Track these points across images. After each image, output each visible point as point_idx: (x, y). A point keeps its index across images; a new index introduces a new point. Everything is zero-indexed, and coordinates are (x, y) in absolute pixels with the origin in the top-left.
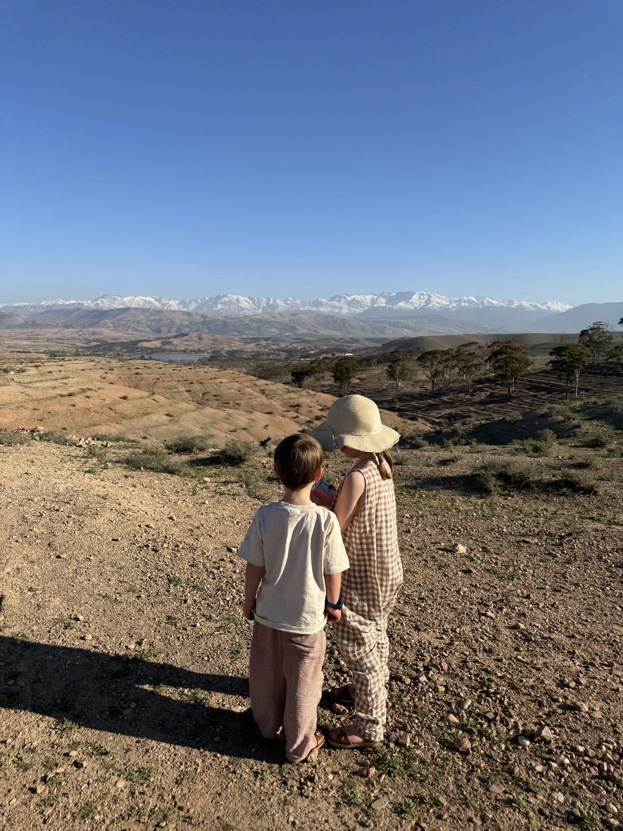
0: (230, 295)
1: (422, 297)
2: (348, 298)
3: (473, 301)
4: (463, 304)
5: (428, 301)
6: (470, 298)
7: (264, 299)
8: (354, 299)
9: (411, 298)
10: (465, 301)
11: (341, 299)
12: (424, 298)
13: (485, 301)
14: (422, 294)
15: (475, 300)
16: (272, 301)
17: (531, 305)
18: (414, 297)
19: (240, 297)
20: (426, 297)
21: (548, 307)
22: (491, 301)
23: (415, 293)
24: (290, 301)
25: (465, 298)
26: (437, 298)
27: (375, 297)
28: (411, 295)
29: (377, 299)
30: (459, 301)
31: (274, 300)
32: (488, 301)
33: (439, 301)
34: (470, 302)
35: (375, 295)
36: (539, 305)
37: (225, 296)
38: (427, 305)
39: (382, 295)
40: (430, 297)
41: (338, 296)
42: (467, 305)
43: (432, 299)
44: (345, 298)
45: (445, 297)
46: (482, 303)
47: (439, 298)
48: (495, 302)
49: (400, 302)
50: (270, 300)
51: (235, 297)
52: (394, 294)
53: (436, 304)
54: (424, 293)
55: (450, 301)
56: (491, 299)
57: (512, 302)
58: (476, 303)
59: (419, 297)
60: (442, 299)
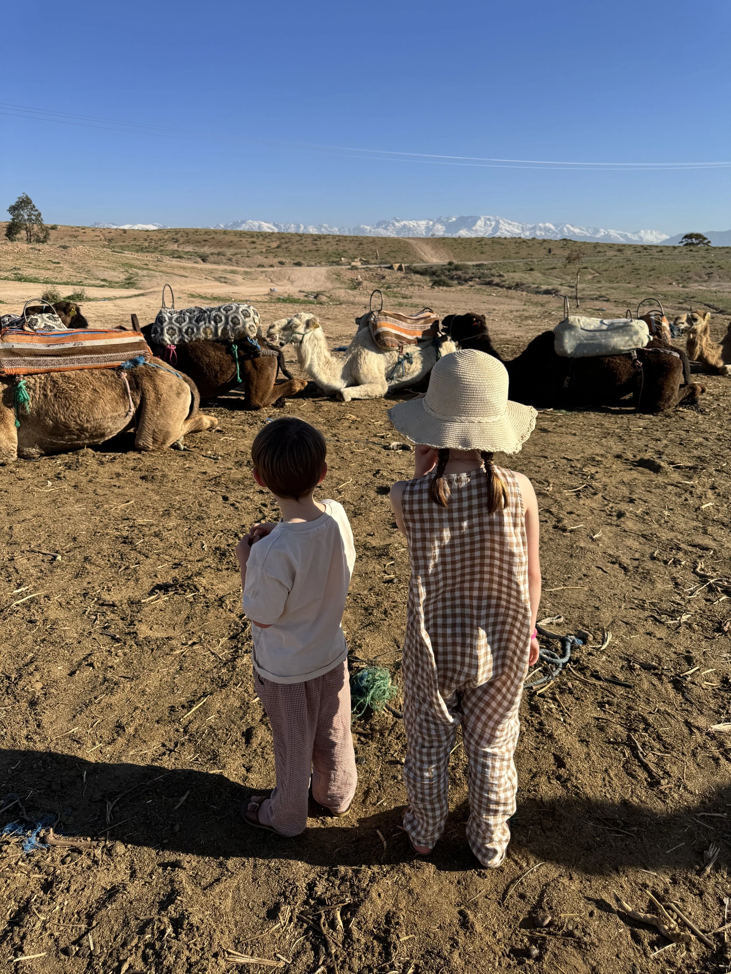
1: (488, 223)
2: (397, 224)
3: (550, 229)
4: (538, 233)
5: (496, 228)
6: (547, 225)
7: (293, 225)
8: (405, 225)
9: (474, 223)
10: (541, 229)
11: (388, 225)
12: (491, 225)
13: (565, 229)
14: (489, 220)
15: (552, 227)
16: (302, 229)
17: (620, 234)
18: (480, 223)
20: (493, 223)
21: (641, 238)
22: (572, 229)
23: (480, 218)
24: (325, 228)
25: (541, 225)
26: (506, 225)
27: (431, 223)
28: (475, 220)
29: (434, 225)
30: (534, 228)
31: (305, 228)
32: (568, 228)
33: (509, 228)
34: (548, 230)
35: (430, 220)
36: (629, 235)
37: (244, 222)
38: (495, 233)
39: (439, 221)
40: (498, 223)
41: (385, 222)
42: (543, 234)
43: (501, 226)
44: (393, 225)
45: (516, 224)
46: (562, 231)
47: (509, 224)
48: (577, 231)
49: (461, 229)
51: (256, 223)
52: (454, 219)
53: (506, 231)
54: (492, 218)
55: (522, 228)
56: (573, 226)
57: (597, 231)
58: (554, 232)
59: (485, 224)
60: (513, 226)
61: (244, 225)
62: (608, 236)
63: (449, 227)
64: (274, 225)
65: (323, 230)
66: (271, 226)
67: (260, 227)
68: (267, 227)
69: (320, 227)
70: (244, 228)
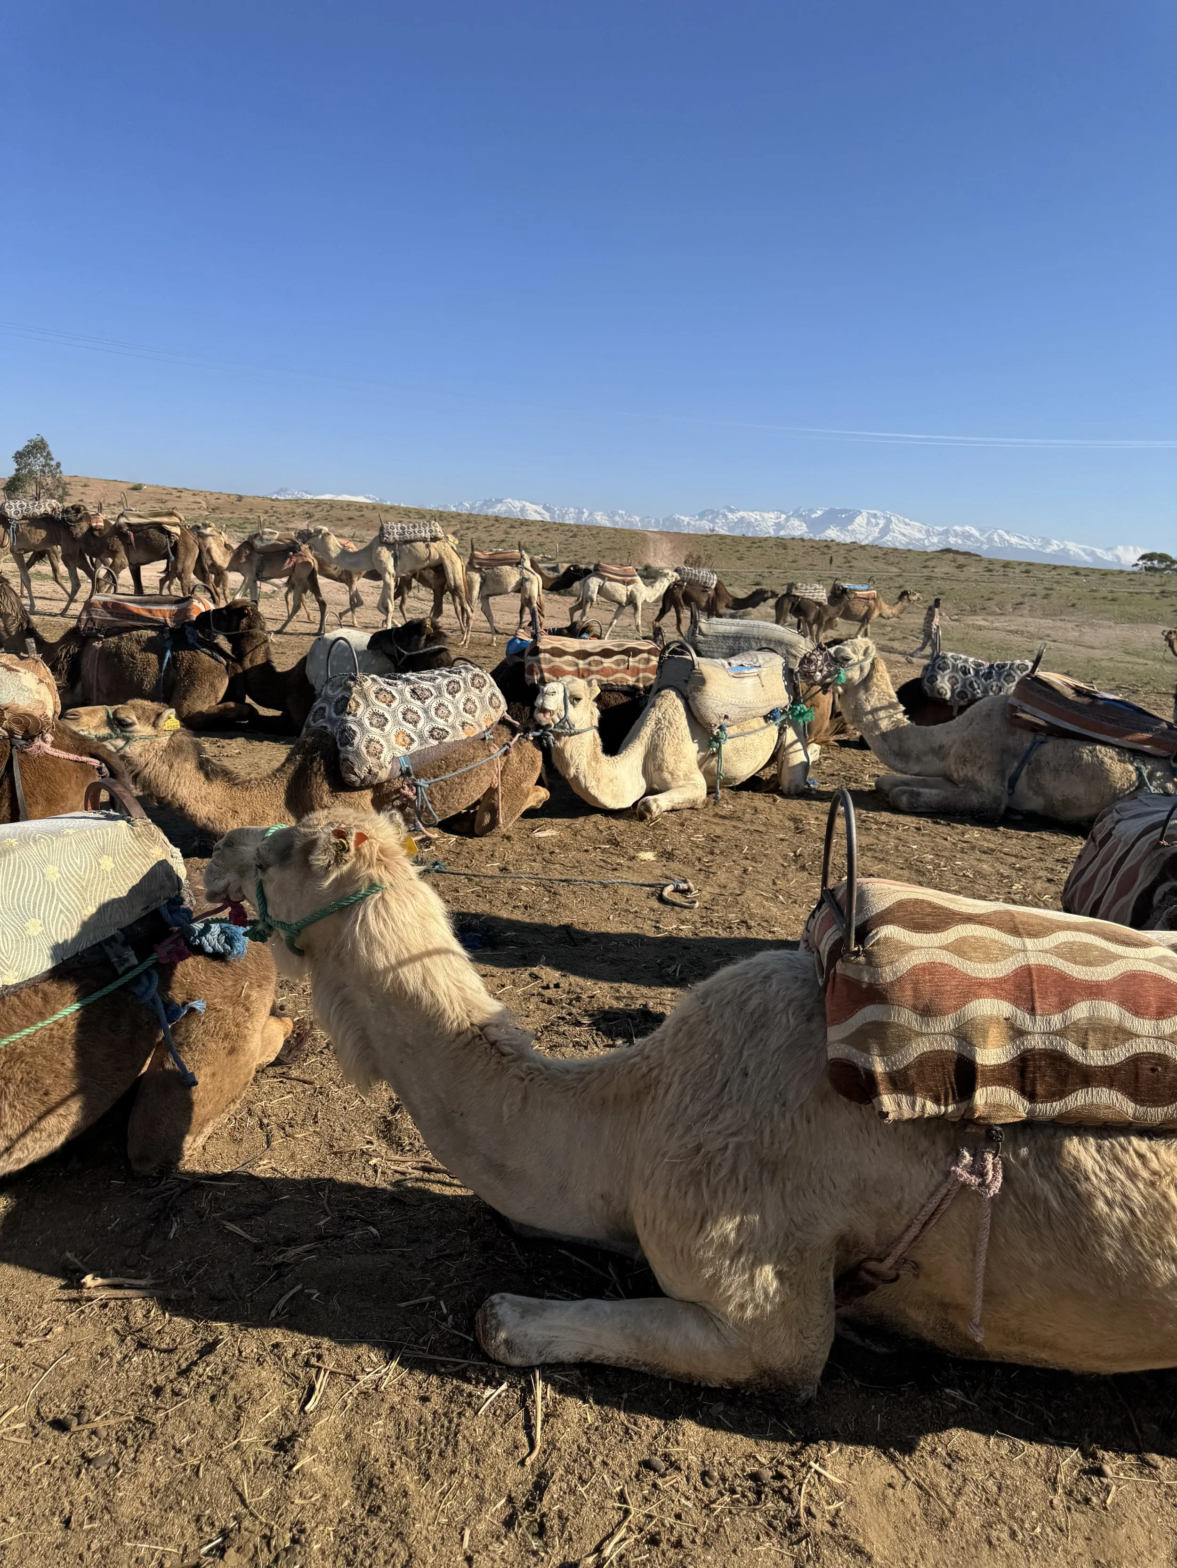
0: (510, 500)
1: (873, 520)
2: (730, 516)
3: (971, 535)
4: (952, 540)
5: (886, 530)
6: (967, 528)
7: (572, 510)
8: (743, 518)
9: (851, 519)
10: (956, 535)
11: (717, 517)
12: (877, 524)
13: (996, 537)
14: (875, 516)
15: (976, 533)
16: (586, 515)
17: (1084, 550)
18: (860, 520)
19: (527, 504)
20: (882, 522)
21: (1118, 558)
22: (1007, 537)
23: (860, 513)
24: (621, 516)
25: (957, 528)
26: (902, 526)
27: (784, 516)
28: (852, 516)
29: (787, 520)
30: (946, 532)
31: (590, 514)
32: (1000, 536)
33: (907, 530)
34: (967, 536)
35: (782, 512)
36: (1099, 552)
37: (500, 501)
38: (882, 537)
39: (798, 515)
40: (889, 521)
41: (712, 512)
42: (960, 542)
43: (893, 526)
44: (725, 516)
45: (918, 524)
46: (990, 540)
47: (906, 524)
48: (1014, 540)
49: (829, 528)
50: (583, 513)
51: (517, 504)
52: (820, 513)
53: (900, 537)
54: (879, 513)
55: (928, 531)
56: (1008, 532)
58: (978, 540)
59: (869, 523)
60: (913, 527)
61: (499, 505)
62: (1065, 551)
63: (812, 524)
64: (545, 508)
65: (617, 518)
66: (539, 509)
67: (523, 510)
68: (534, 513)
69: (612, 515)
70: (499, 509)
